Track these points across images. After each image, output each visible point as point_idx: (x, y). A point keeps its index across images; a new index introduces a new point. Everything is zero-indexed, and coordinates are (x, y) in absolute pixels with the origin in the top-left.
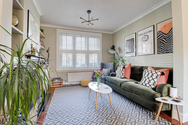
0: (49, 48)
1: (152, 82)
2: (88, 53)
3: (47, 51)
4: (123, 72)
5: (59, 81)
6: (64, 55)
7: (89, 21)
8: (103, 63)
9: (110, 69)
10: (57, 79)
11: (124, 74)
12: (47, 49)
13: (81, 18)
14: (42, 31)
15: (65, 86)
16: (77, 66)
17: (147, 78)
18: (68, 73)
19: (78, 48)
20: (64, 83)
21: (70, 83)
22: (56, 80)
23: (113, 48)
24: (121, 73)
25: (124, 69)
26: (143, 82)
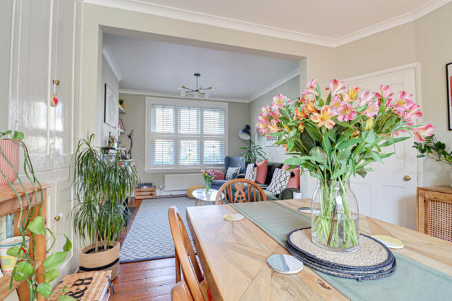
0: (132, 131)
1: (279, 186)
2: (201, 139)
3: (130, 137)
4: (253, 173)
5: (150, 189)
6: (159, 143)
7: (197, 91)
8: (230, 156)
9: (239, 168)
10: (146, 184)
11: (255, 176)
12: (128, 133)
13: (183, 87)
14: (121, 102)
15: (160, 197)
16: (182, 162)
17: (278, 182)
18: (166, 176)
19: (184, 129)
20: (158, 193)
21: (169, 194)
22: (145, 187)
23: (247, 130)
24: (251, 175)
25: (256, 168)
26: (273, 187)
